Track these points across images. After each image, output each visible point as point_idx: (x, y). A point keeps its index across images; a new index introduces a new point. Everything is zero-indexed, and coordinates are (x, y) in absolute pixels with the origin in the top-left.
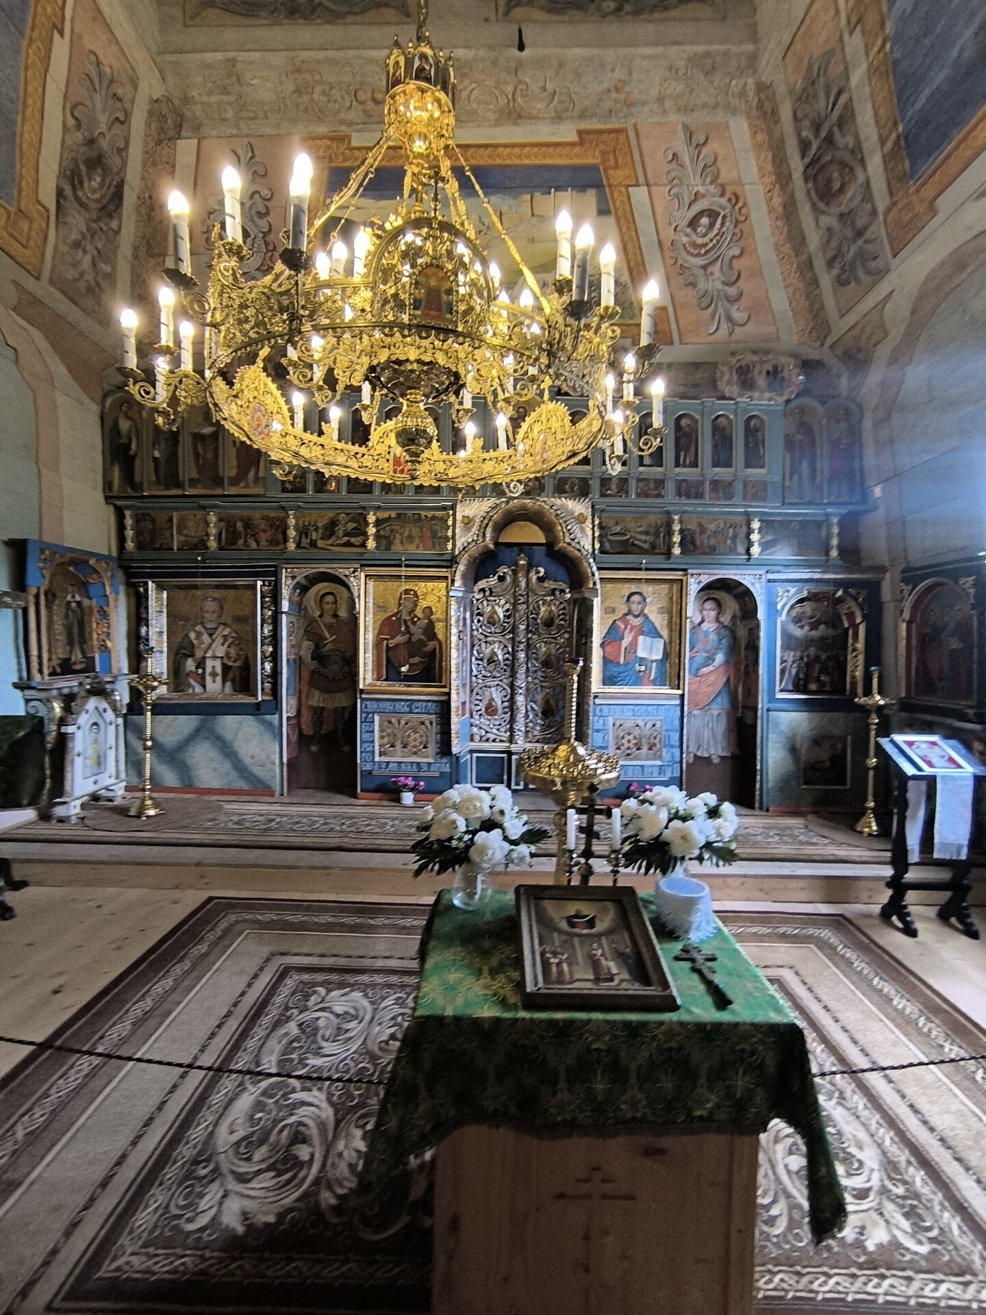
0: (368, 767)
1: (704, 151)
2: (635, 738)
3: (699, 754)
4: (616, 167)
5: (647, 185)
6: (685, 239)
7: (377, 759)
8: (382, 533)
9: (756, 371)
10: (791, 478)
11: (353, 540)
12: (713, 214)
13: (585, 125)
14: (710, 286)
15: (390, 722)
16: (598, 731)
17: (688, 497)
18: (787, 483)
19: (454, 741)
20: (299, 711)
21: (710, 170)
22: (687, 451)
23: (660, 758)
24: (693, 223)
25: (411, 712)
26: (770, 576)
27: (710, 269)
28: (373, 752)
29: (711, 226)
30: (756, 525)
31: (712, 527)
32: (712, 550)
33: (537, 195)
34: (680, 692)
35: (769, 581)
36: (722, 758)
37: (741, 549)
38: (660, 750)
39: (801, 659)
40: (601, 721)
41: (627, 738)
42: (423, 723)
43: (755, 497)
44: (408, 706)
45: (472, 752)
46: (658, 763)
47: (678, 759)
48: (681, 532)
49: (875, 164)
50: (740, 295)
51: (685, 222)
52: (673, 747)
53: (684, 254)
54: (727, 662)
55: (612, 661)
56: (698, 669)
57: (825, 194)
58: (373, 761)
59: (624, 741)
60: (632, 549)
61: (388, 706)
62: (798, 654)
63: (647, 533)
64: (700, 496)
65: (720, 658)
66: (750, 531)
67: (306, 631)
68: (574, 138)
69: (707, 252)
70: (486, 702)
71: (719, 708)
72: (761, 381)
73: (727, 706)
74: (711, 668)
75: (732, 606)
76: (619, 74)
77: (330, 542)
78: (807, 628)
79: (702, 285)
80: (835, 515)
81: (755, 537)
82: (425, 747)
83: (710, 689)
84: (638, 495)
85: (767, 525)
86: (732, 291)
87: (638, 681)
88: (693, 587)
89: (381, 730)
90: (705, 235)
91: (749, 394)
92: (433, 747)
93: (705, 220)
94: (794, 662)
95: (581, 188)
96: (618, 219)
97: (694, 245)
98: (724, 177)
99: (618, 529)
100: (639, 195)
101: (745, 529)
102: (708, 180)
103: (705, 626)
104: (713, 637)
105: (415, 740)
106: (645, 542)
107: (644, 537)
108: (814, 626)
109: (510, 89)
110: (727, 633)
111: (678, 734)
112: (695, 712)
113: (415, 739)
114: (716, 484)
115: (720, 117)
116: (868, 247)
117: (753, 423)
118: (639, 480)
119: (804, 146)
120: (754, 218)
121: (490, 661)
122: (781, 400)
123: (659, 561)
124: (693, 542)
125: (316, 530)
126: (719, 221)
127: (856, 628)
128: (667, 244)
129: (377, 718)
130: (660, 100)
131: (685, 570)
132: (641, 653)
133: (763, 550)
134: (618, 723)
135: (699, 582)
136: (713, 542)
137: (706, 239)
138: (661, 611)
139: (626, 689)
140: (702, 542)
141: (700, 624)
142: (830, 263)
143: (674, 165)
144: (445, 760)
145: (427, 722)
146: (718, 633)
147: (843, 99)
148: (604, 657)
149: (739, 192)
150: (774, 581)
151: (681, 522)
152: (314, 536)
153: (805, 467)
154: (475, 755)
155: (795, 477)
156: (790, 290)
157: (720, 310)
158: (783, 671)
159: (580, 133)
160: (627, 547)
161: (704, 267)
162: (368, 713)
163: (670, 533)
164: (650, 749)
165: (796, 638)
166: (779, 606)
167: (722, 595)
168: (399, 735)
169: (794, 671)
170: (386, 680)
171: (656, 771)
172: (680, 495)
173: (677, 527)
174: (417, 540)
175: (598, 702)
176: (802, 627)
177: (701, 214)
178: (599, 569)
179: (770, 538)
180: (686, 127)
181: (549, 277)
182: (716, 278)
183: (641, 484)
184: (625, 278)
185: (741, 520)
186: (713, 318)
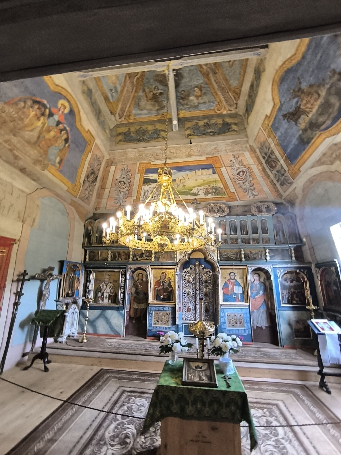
0: (150, 328)
1: (239, 159)
2: (235, 320)
3: (258, 326)
4: (217, 164)
5: (225, 167)
6: (237, 177)
7: (153, 325)
8: (156, 256)
9: (262, 208)
10: (277, 236)
11: (148, 258)
12: (243, 172)
13: (207, 156)
14: (246, 187)
15: (157, 314)
16: (222, 317)
17: (245, 243)
18: (276, 238)
19: (177, 320)
20: (130, 310)
21: (241, 162)
22: (244, 230)
23: (244, 327)
24: (238, 174)
25: (163, 310)
26: (274, 266)
27: (245, 183)
28: (152, 324)
29: (243, 174)
30: (267, 251)
31: (254, 252)
32: (255, 259)
33: (197, 171)
34: (248, 304)
35: (274, 268)
36: (266, 327)
37: (264, 258)
38: (244, 324)
39: (289, 292)
40: (223, 314)
41: (232, 319)
42: (167, 314)
43: (266, 242)
44: (163, 309)
45: (183, 324)
46: (243, 328)
47: (250, 327)
48: (244, 254)
49: (282, 161)
50: (254, 189)
51: (236, 174)
52: (248, 323)
53: (237, 180)
54: (264, 294)
55: (226, 294)
56: (254, 297)
57: (272, 167)
58: (152, 326)
59: (231, 321)
60: (230, 259)
61: (157, 308)
62: (288, 291)
63: (234, 254)
64: (250, 243)
65: (261, 292)
66: (266, 253)
67: (133, 284)
68: (206, 159)
69: (243, 180)
70: (187, 307)
71: (263, 310)
72: (264, 210)
73: (265, 309)
74: (259, 296)
75: (263, 276)
76: (215, 146)
77: (141, 259)
78: (289, 282)
79: (243, 187)
80: (292, 247)
81: (268, 254)
82: (168, 322)
83: (259, 303)
84: (231, 244)
85: (271, 250)
86: (252, 188)
87: (235, 300)
88: (249, 270)
89: (155, 316)
91: (261, 213)
92: (170, 322)
94: (286, 294)
95: (208, 168)
96: (218, 174)
97: (240, 178)
98: (245, 164)
99: (225, 253)
100: (223, 169)
101: (264, 252)
102: (241, 165)
103: (255, 282)
104: (258, 286)
105: (165, 319)
106: (233, 257)
107: (233, 256)
108: (292, 282)
109: (189, 151)
110: (262, 284)
111: (249, 319)
112: (255, 311)
114: (254, 239)
115: (241, 152)
116: (286, 178)
117: (263, 221)
118: (230, 239)
119: (264, 158)
120: (254, 171)
121: (188, 294)
122: (271, 215)
123: (238, 263)
124: (249, 257)
125: (138, 255)
126: (245, 173)
127: (306, 282)
128: (232, 179)
129: (153, 312)
130: (226, 150)
131: (247, 265)
132: (235, 291)
133: (270, 259)
134: (229, 315)
135: (251, 269)
136: (255, 256)
137: (243, 177)
138: (240, 278)
139: (231, 303)
140: (251, 257)
141: (254, 282)
142: (278, 181)
143: (231, 162)
144: (174, 326)
145: (169, 314)
146: (260, 285)
147: (270, 149)
148: (223, 292)
149: (249, 166)
150: (275, 268)
151: (244, 251)
152: (137, 257)
153: (281, 233)
154: (184, 325)
155: (278, 236)
156: (269, 187)
157: (250, 192)
158: (283, 297)
159: (207, 158)
160: (228, 259)
161: (243, 183)
162: (150, 311)
163: (241, 254)
164: (240, 323)
165: (286, 286)
166: (278, 275)
167: (260, 272)
168: (160, 318)
169: (287, 297)
170: (156, 300)
171: (243, 331)
172: (243, 243)
173: (243, 252)
174: (166, 258)
175: (222, 307)
176: (287, 282)
177: (240, 172)
178: (220, 266)
179: (272, 254)
180: (233, 155)
181: (202, 188)
182: (247, 185)
183: (231, 240)
184: (222, 187)
185: (263, 250)
186: (248, 194)
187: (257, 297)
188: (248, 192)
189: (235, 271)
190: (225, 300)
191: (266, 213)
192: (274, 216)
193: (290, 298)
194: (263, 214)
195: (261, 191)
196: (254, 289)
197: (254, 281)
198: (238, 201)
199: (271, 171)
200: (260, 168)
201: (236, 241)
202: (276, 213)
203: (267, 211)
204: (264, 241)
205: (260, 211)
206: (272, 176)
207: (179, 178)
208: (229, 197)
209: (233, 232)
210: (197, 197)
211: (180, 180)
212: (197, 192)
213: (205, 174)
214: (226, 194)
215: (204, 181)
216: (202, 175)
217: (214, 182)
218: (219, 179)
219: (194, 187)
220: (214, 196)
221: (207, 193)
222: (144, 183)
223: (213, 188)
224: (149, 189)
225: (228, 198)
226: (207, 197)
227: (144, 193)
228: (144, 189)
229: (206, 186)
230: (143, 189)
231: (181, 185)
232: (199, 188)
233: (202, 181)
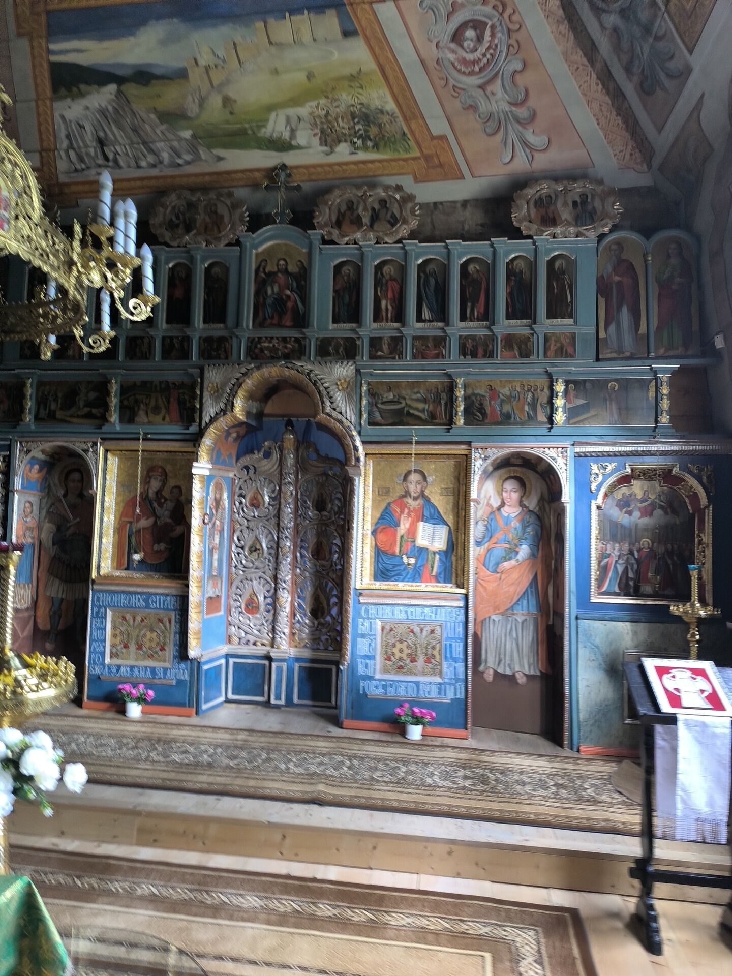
0: (97, 670)
2: (408, 647)
3: (500, 670)
6: (451, 57)
7: (108, 660)
8: (126, 403)
9: (559, 205)
10: (607, 328)
11: (94, 411)
12: (478, 25)
14: (494, 107)
15: (124, 618)
16: (363, 636)
17: (474, 355)
18: (602, 335)
19: (192, 642)
22: (475, 301)
23: (441, 674)
24: (457, 37)
25: (148, 607)
26: (578, 449)
27: (489, 89)
28: (103, 654)
29: (480, 39)
30: (560, 387)
31: (506, 391)
32: (506, 419)
33: (271, 21)
34: (463, 591)
35: (578, 456)
36: (529, 677)
37: (542, 417)
38: (440, 664)
39: (631, 553)
40: (367, 624)
41: (399, 646)
42: (160, 620)
43: (562, 352)
44: (146, 601)
45: (227, 656)
46: (438, 679)
47: (462, 676)
48: (466, 398)
50: (533, 117)
51: (446, 38)
52: (455, 660)
53: (455, 73)
54: (533, 555)
55: (385, 552)
56: (497, 564)
58: (103, 664)
59: (396, 650)
60: (410, 420)
61: (123, 600)
62: (626, 547)
63: (425, 401)
64: (489, 354)
65: (524, 550)
66: (552, 395)
67: (48, 512)
69: (481, 70)
70: (246, 597)
71: (525, 614)
72: (566, 214)
73: (534, 610)
74: (513, 562)
75: (537, 487)
77: (71, 412)
78: (637, 514)
79: (483, 107)
80: (664, 371)
81: (559, 402)
82: (162, 649)
83: (512, 589)
84: (414, 357)
85: (575, 385)
86: (522, 112)
88: (478, 465)
89: (114, 627)
90: (475, 50)
91: (552, 230)
92: (171, 650)
93: (470, 33)
94: (619, 557)
96: (367, 40)
97: (464, 61)
99: (391, 396)
100: (386, 12)
101: (547, 391)
103: (506, 511)
104: (515, 524)
105: (151, 640)
106: (423, 411)
107: (421, 406)
108: (647, 512)
110: (533, 519)
111: (462, 645)
113: (150, 638)
114: (509, 341)
117: (557, 264)
118: (415, 338)
120: (529, 24)
121: (253, 549)
122: (592, 235)
123: (437, 432)
124: (481, 409)
125: (56, 400)
126: (488, 32)
127: (701, 513)
128: (432, 64)
129: (109, 613)
131: (469, 443)
132: (421, 542)
133: (568, 420)
134: (388, 628)
135: (486, 458)
136: (507, 408)
137: (478, 54)
138: (445, 492)
139: (401, 585)
140: (493, 410)
141: (499, 509)
142: (628, 69)
144: (183, 666)
145: (166, 620)
146: (522, 521)
148: (376, 544)
150: (585, 455)
151: (465, 387)
152: (53, 406)
153: (625, 315)
154: (231, 661)
155: (612, 328)
156: (596, 105)
157: (512, 135)
158: (603, 570)
160: (401, 417)
161: (482, 87)
162: (99, 607)
163: (452, 400)
164: (428, 661)
165: (622, 526)
166: (593, 487)
168: (134, 634)
169: (620, 569)
170: (126, 569)
171: (434, 690)
172: (465, 355)
173: (460, 393)
174: (163, 411)
175: (362, 600)
176: (630, 513)
177: (464, 26)
178: (364, 443)
179: (580, 402)
181: (303, 111)
182: (498, 99)
184: (391, 106)
185: (543, 381)
186: (505, 144)
187: (507, 565)
188: (506, 134)
189: (429, 467)
190: (382, 573)
193: (631, 575)
195: (558, 127)
196: (499, 535)
197: (503, 504)
198: (463, 178)
199: (599, 14)
203: (578, 220)
206: (604, 46)
207: (202, 62)
208: (427, 158)
209: (431, 309)
210: (291, 159)
211: (207, 69)
212: (286, 135)
213: (307, 37)
214: (412, 143)
215: (310, 76)
216: (297, 42)
217: (355, 79)
218: (373, 66)
219: (271, 108)
220: (362, 156)
221: (329, 138)
222: (55, 89)
223: (353, 115)
224: (87, 117)
225: (423, 161)
226: (333, 159)
227: (68, 137)
228: (63, 117)
229: (323, 101)
230: (57, 115)
231: (216, 101)
232: (292, 112)
233: (301, 76)
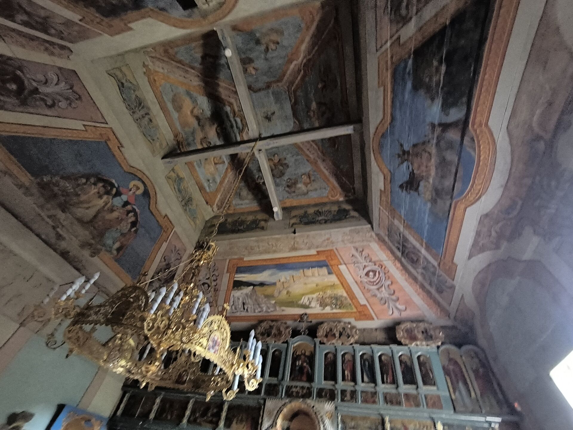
1: (363, 253)
4: (332, 259)
5: (345, 264)
6: (366, 280)
9: (416, 332)
10: (454, 392)
12: (374, 272)
13: (319, 249)
14: (383, 296)
17: (392, 404)
18: (453, 396)
21: (368, 258)
22: (388, 374)
24: (367, 274)
27: (380, 290)
29: (375, 275)
30: (440, 427)
31: (412, 426)
33: (305, 270)
43: (435, 405)
48: (392, 429)
49: (423, 251)
50: (398, 299)
51: (363, 275)
53: (367, 285)
57: (414, 262)
68: (315, 253)
69: (376, 284)
72: (420, 336)
76: (327, 236)
79: (379, 295)
80: (494, 422)
84: (362, 402)
85: (448, 427)
90: (373, 278)
91: (415, 343)
95: (321, 267)
96: (337, 276)
97: (370, 282)
98: (373, 260)
99: (353, 424)
100: (343, 268)
101: (433, 429)
102: (368, 261)
109: (293, 243)
114: (407, 396)
115: (365, 243)
116: (440, 278)
117: (421, 358)
118: (362, 392)
119: (399, 249)
120: (391, 271)
122: (434, 346)
125: (199, 411)
126: (377, 274)
128: (359, 282)
130: (343, 241)
137: (374, 280)
142: (430, 285)
143: (353, 258)
147: (401, 236)
149: (382, 263)
151: (390, 422)
152: (197, 415)
153: (461, 385)
155: (457, 393)
156: (421, 296)
157: (391, 305)
159: (318, 252)
161: (378, 289)
163: (384, 429)
172: (387, 403)
173: (388, 426)
177: (369, 272)
180: (354, 247)
181: (315, 296)
182: (384, 293)
183: (364, 394)
184: (345, 294)
185: (430, 422)
186: (389, 307)
188: (389, 304)
191: (424, 343)
192: (442, 348)
194: (418, 343)
195: (409, 303)
198: (373, 319)
199: (415, 268)
200: (399, 265)
201: (372, 397)
202: (442, 344)
203: (426, 339)
204: (430, 403)
205: (413, 338)
206: (420, 278)
207: (282, 281)
208: (359, 312)
209: (368, 377)
210: (308, 311)
211: (283, 283)
212: (308, 303)
213: (317, 274)
214: (353, 307)
215: (317, 285)
216: (313, 275)
217: (333, 286)
218: (338, 282)
219: (303, 295)
220: (335, 311)
221: (323, 304)
222: (234, 287)
223: (332, 298)
224: (241, 296)
225: (358, 314)
226: (324, 311)
227: (233, 302)
228: (233, 296)
229: (321, 293)
231: (285, 292)
232: (310, 296)
233: (314, 285)
